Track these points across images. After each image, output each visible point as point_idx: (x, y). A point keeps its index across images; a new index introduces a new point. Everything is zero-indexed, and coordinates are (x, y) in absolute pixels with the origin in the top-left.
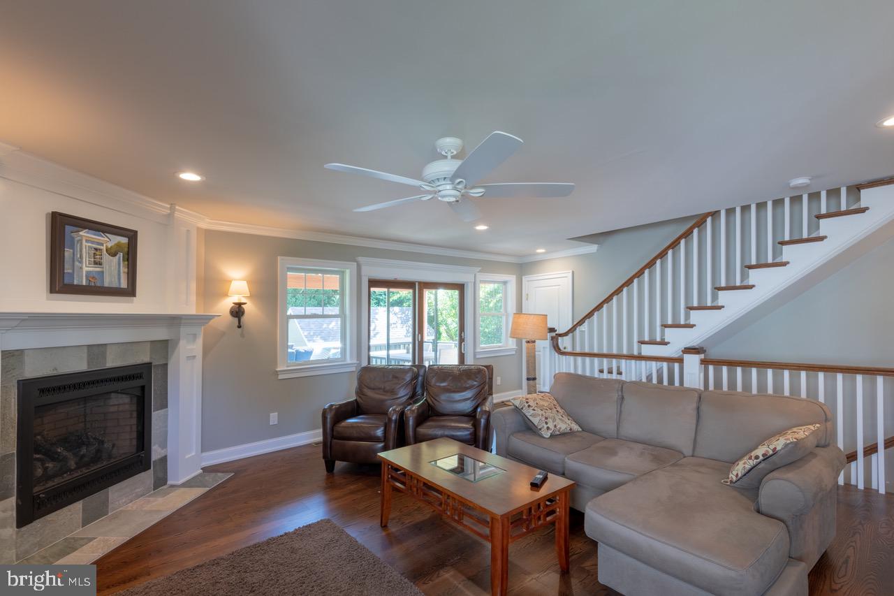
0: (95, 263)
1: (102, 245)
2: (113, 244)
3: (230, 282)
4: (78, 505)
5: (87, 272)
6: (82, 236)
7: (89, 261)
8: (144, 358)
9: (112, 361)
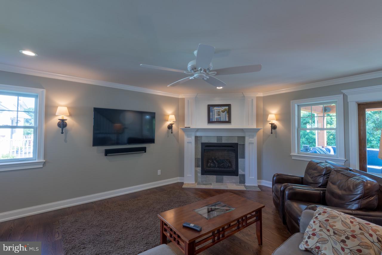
1: (220, 110)
2: (224, 109)
4: (215, 177)
5: (216, 118)
6: (215, 109)
7: (217, 115)
8: (235, 141)
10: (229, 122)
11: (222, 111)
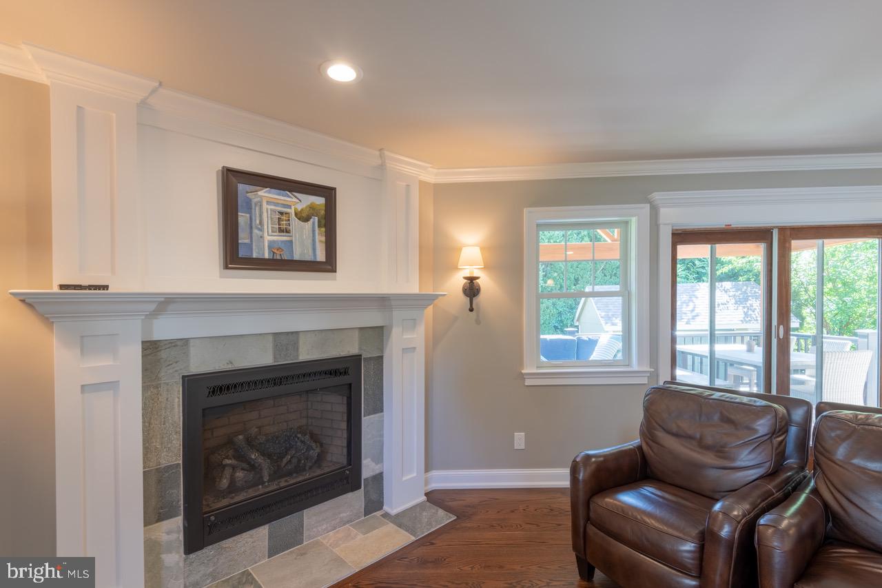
0: (281, 230)
1: (290, 207)
2: (304, 206)
3: (460, 249)
4: (263, 532)
5: (271, 243)
6: (261, 197)
7: (272, 227)
8: (351, 349)
9: (307, 353)
10: (328, 265)
11: (296, 214)
